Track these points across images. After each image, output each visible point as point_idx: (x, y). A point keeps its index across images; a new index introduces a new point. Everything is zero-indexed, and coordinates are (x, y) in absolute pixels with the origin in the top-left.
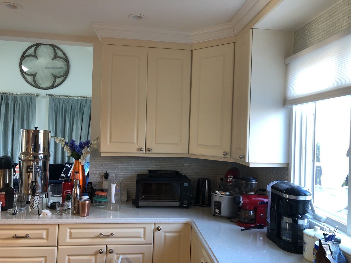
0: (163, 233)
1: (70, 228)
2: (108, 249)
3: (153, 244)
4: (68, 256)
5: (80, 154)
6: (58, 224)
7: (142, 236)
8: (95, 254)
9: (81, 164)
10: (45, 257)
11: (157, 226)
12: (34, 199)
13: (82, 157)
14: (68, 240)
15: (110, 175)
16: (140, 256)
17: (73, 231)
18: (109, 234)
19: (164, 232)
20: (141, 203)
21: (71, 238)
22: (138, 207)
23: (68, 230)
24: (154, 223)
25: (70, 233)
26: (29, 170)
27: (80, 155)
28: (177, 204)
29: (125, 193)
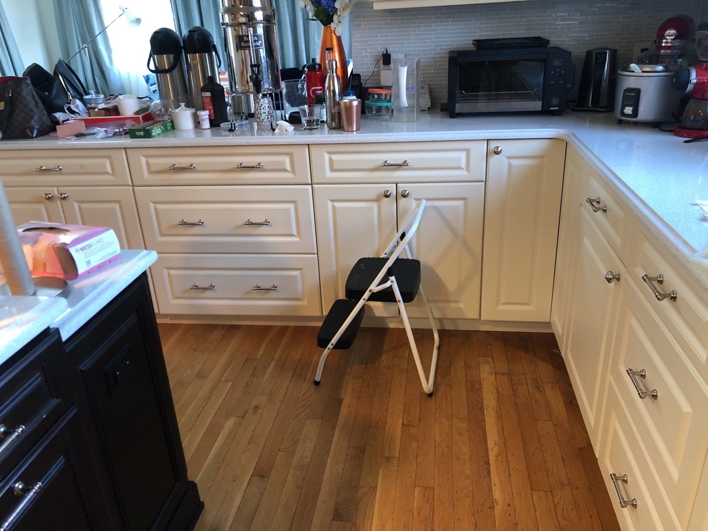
0: (506, 161)
1: (329, 153)
2: (400, 191)
3: (485, 180)
4: (333, 201)
5: (332, 11)
6: (308, 145)
7: (463, 165)
8: (377, 200)
9: (335, 34)
10: (294, 202)
11: (493, 145)
12: (260, 104)
13: (335, 18)
14: (329, 174)
15: (393, 56)
16: (461, 203)
17: (334, 157)
18: (401, 162)
19: (509, 158)
20: (459, 108)
21: (332, 170)
22: (454, 115)
23: (327, 156)
24: (488, 140)
25: (331, 160)
26: (243, 44)
27: (332, 13)
28: (537, 105)
29: (425, 93)
